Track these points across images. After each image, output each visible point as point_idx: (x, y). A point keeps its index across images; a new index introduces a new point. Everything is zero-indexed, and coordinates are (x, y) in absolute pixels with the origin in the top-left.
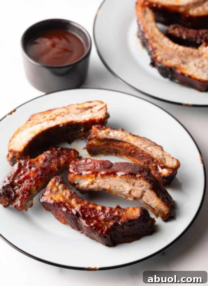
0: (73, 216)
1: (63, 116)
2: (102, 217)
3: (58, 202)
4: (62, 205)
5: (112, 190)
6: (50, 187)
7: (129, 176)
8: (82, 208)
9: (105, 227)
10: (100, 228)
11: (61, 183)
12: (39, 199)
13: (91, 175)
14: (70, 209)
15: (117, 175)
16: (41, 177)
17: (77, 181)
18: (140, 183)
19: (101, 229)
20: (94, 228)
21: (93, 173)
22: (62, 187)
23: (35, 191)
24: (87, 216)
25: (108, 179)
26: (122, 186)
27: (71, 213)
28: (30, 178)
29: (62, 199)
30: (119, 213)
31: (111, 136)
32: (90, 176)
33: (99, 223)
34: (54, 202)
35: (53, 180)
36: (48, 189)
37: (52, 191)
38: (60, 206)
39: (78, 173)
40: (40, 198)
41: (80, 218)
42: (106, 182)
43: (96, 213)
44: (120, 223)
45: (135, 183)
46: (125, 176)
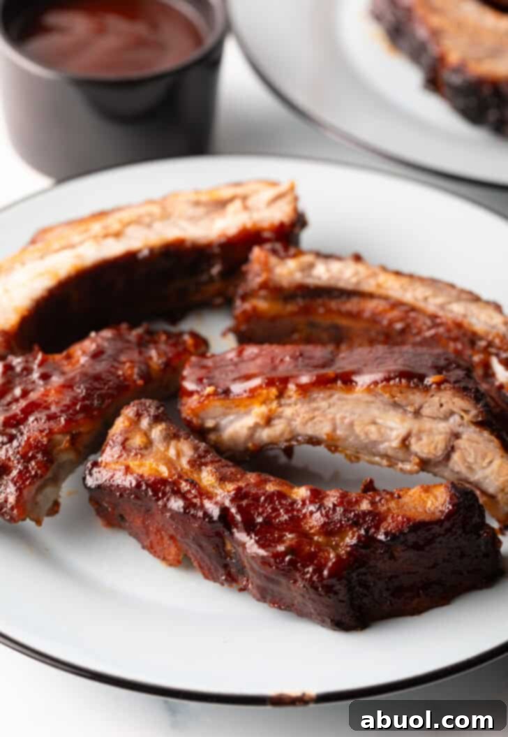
0: (208, 526)
1: (149, 226)
2: (316, 520)
3: (152, 479)
4: (168, 489)
5: (339, 439)
6: (121, 434)
7: (400, 381)
8: (239, 496)
9: (329, 553)
10: (310, 558)
11: (157, 419)
12: (84, 479)
13: (265, 392)
14: (197, 501)
15: (356, 383)
16: (87, 402)
17: (214, 418)
18: (441, 405)
19: (316, 562)
20: (287, 558)
21: (270, 383)
22: (164, 433)
23: (66, 449)
24: (260, 520)
25: (324, 399)
26: (374, 423)
27: (200, 514)
28: (47, 408)
29: (164, 471)
30: (373, 503)
31: (319, 278)
32: (259, 395)
33: (305, 540)
34: (137, 480)
35: (129, 412)
36: (113, 442)
37: (128, 447)
38: (160, 495)
39: (217, 387)
40: (87, 472)
41: (235, 530)
42: (317, 413)
43: (291, 507)
44: (381, 537)
45: (421, 407)
46: (384, 383)
